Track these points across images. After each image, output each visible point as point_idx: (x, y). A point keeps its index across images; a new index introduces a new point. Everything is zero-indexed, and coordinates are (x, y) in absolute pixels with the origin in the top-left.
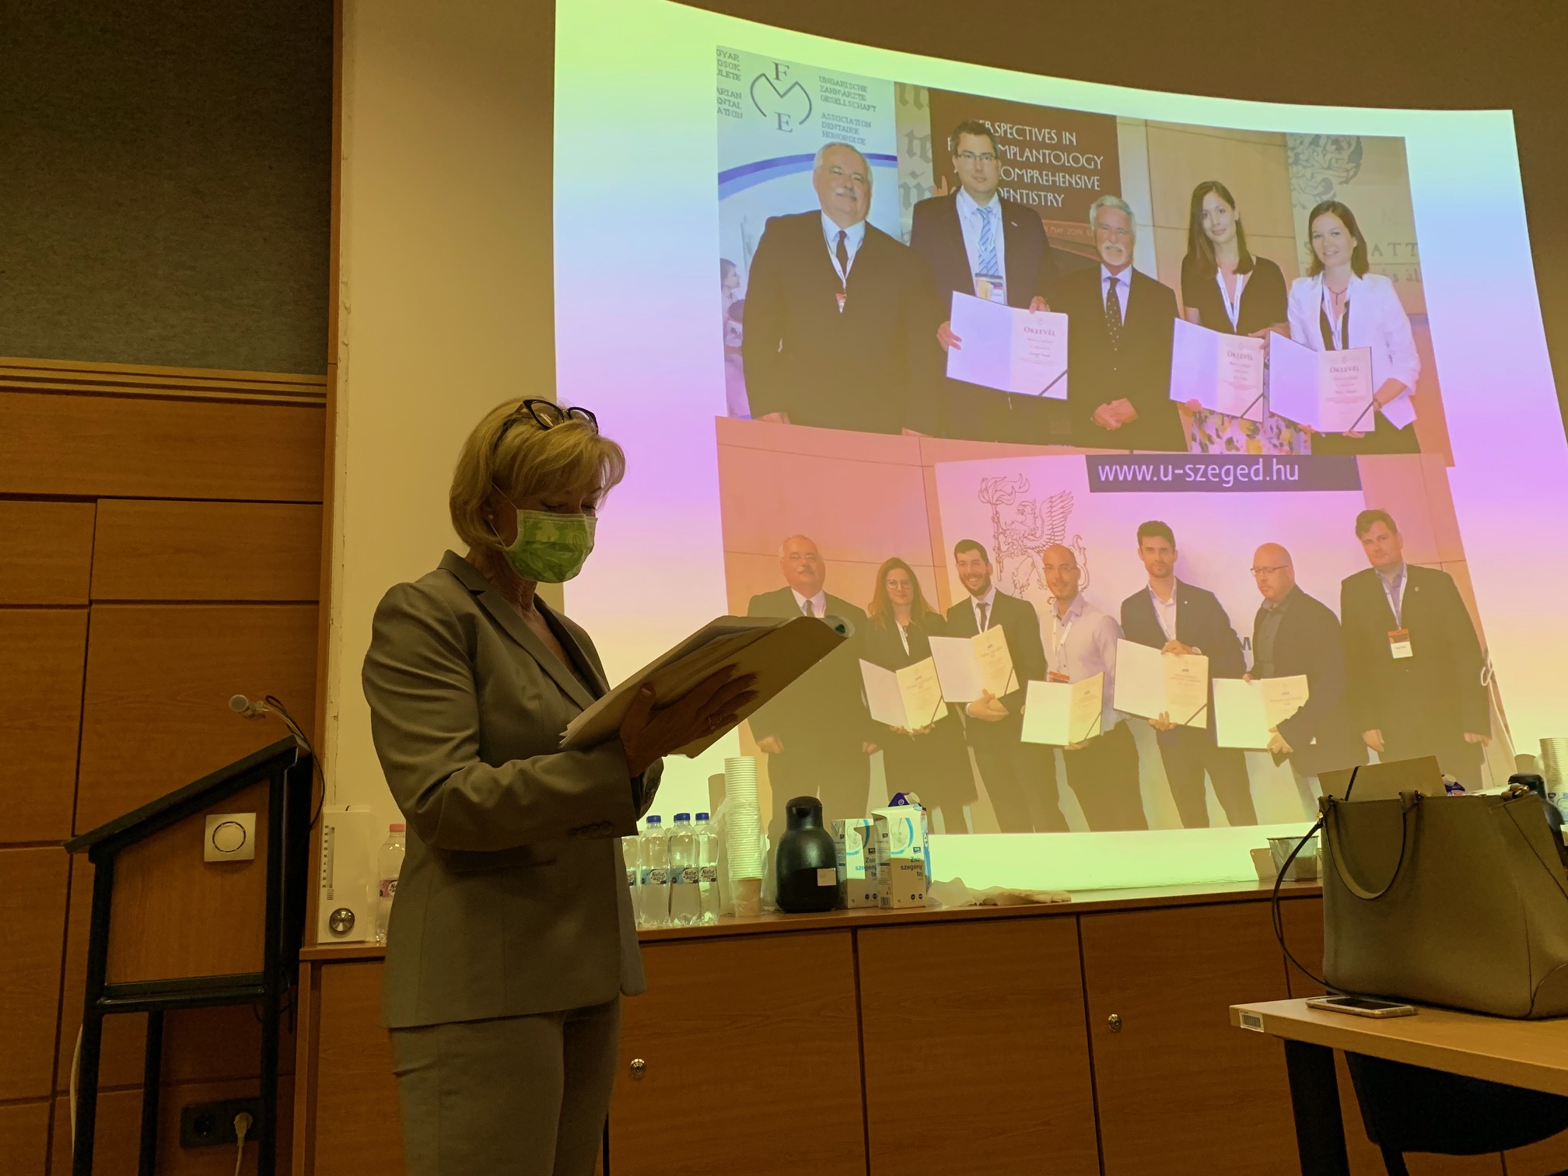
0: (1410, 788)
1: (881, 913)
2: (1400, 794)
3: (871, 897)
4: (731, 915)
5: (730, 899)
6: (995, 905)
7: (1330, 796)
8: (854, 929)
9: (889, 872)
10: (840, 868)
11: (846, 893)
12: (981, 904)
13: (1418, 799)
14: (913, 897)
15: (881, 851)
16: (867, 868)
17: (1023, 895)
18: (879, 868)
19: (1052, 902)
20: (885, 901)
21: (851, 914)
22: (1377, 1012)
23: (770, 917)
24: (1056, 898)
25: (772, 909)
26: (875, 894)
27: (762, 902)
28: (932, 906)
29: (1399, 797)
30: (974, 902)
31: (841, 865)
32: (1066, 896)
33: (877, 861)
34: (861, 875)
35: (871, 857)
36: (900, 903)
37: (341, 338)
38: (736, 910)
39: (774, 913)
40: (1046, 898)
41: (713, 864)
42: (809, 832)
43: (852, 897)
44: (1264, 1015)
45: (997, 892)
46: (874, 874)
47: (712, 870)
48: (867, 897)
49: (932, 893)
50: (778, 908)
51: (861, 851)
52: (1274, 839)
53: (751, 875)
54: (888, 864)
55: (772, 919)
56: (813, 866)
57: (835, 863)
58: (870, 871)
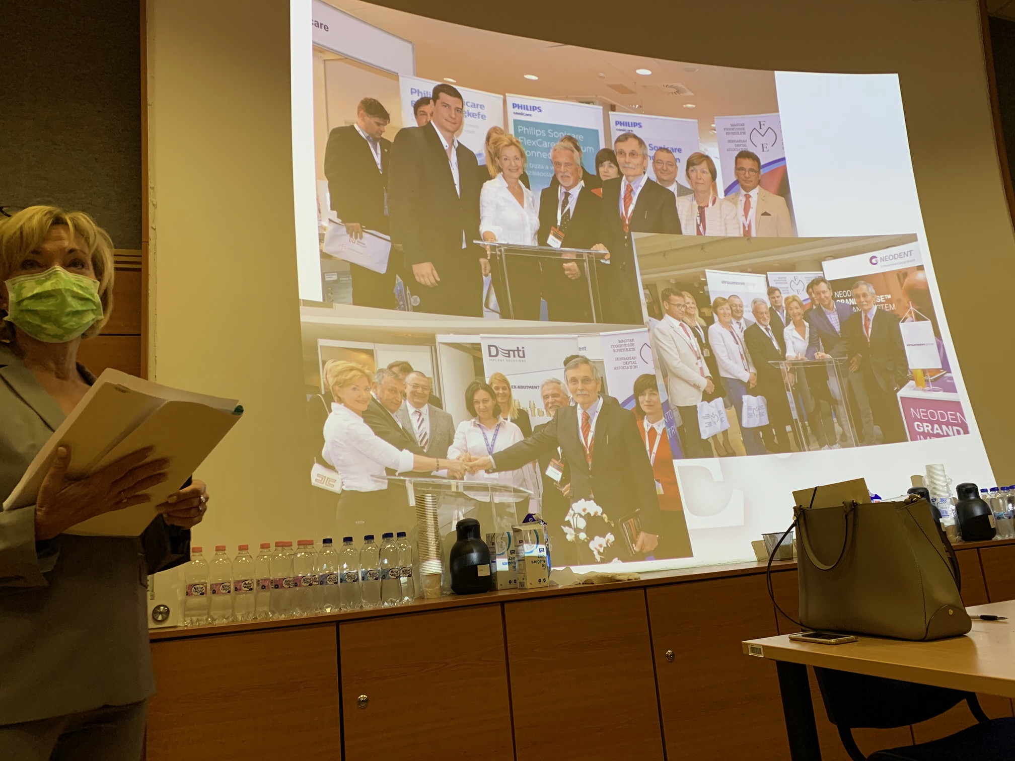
0: (849, 499)
1: (519, 592)
2: (843, 503)
3: (513, 582)
4: (422, 598)
5: (420, 587)
6: (593, 583)
7: (801, 506)
8: (502, 603)
9: (524, 566)
10: (493, 564)
11: (497, 580)
13: (854, 505)
14: (540, 581)
15: (518, 552)
16: (509, 563)
17: (610, 576)
19: (628, 580)
20: (522, 584)
21: (500, 594)
22: (833, 641)
24: (631, 577)
25: (448, 593)
26: (515, 580)
27: (442, 588)
28: (552, 586)
29: (843, 505)
30: (579, 582)
31: (492, 562)
32: (637, 576)
33: (516, 559)
34: (506, 568)
35: (512, 556)
36: (532, 584)
37: (151, 224)
38: (425, 594)
39: (450, 595)
40: (625, 578)
42: (472, 541)
43: (500, 583)
44: (764, 647)
45: (593, 576)
46: (514, 567)
48: (510, 582)
49: (552, 578)
50: (453, 592)
51: (506, 553)
52: (766, 535)
53: (434, 572)
54: (523, 560)
55: (449, 599)
56: (475, 564)
57: (489, 561)
58: (511, 565)
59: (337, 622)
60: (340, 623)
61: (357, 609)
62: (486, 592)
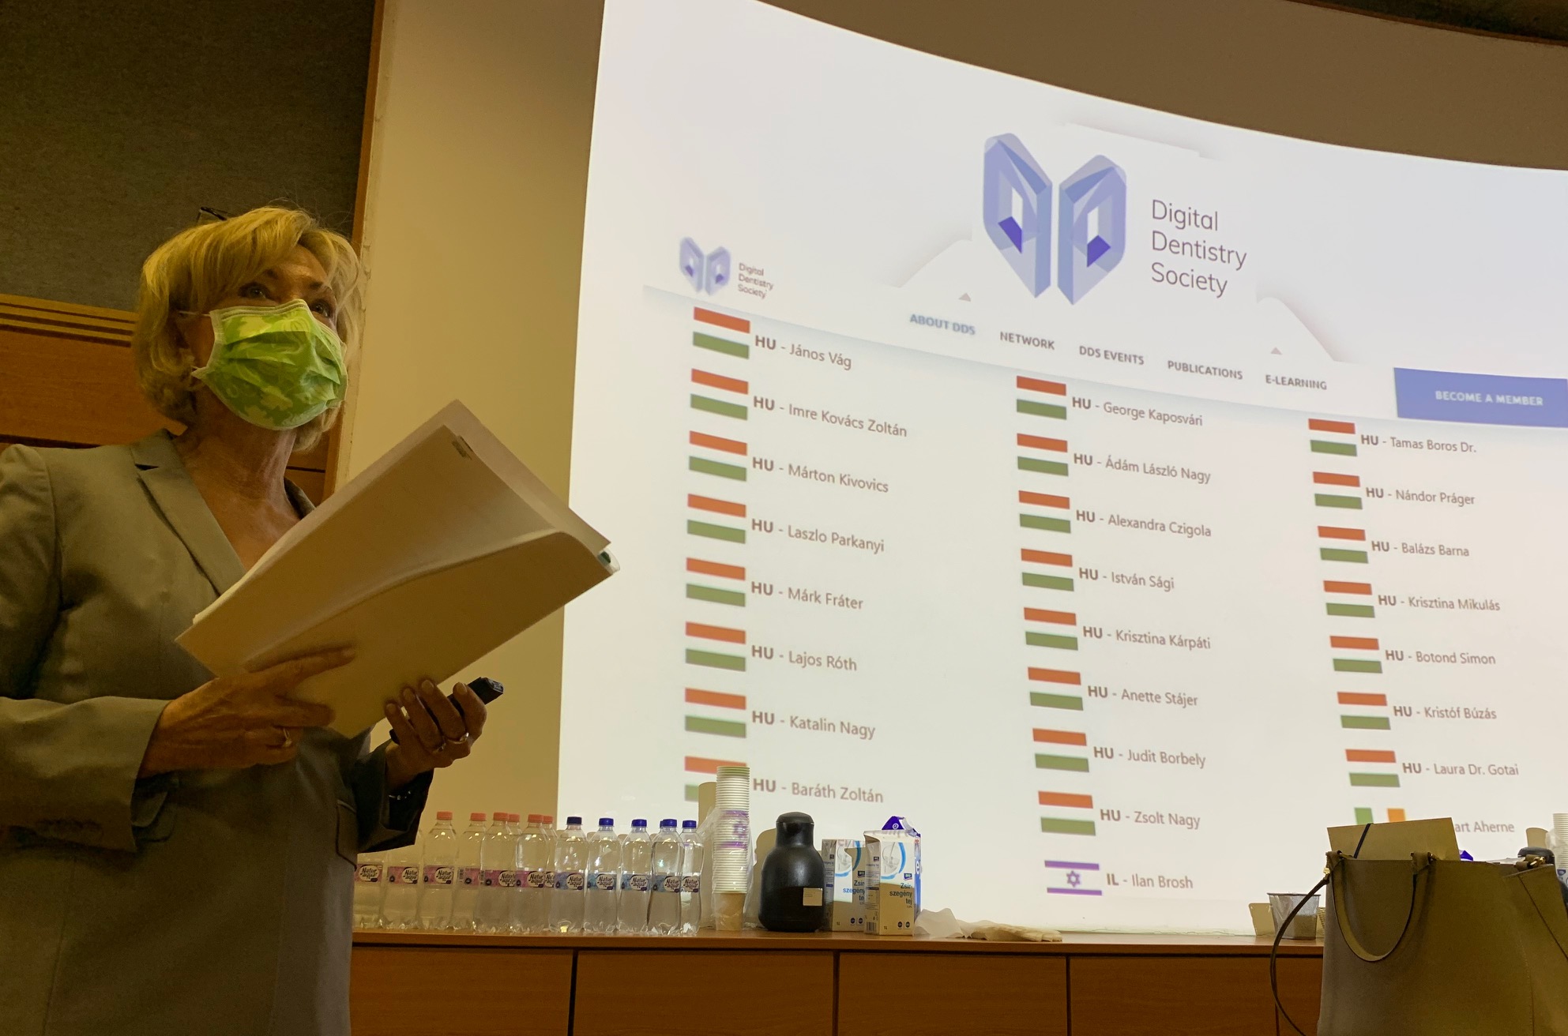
0: (1424, 849)
1: (865, 938)
2: (1412, 854)
3: (857, 921)
4: (711, 928)
5: (711, 911)
6: (984, 939)
7: (1339, 852)
8: (838, 952)
9: (878, 898)
10: (828, 889)
11: (832, 915)
12: (969, 938)
13: (1430, 861)
14: (900, 925)
15: (870, 874)
16: (854, 891)
17: (1013, 932)
18: (867, 892)
19: (1043, 941)
20: (871, 926)
21: (835, 937)
23: (751, 933)
24: (1047, 937)
25: (753, 925)
26: (860, 919)
27: (745, 918)
28: (919, 935)
29: (1411, 858)
30: (962, 933)
31: (828, 885)
32: (1058, 936)
33: (866, 885)
34: (848, 898)
35: (860, 880)
36: (886, 929)
38: (717, 923)
39: (754, 930)
40: (1039, 937)
41: (696, 874)
42: (799, 849)
43: (838, 920)
45: (986, 926)
46: (862, 898)
47: (695, 880)
48: (853, 921)
49: (920, 922)
50: (761, 925)
51: (851, 874)
52: (1274, 895)
53: (735, 889)
54: (877, 889)
55: (753, 936)
56: (799, 885)
57: (823, 883)
58: (858, 895)
59: (576, 949)
60: (580, 952)
61: (609, 933)
62: (813, 931)
